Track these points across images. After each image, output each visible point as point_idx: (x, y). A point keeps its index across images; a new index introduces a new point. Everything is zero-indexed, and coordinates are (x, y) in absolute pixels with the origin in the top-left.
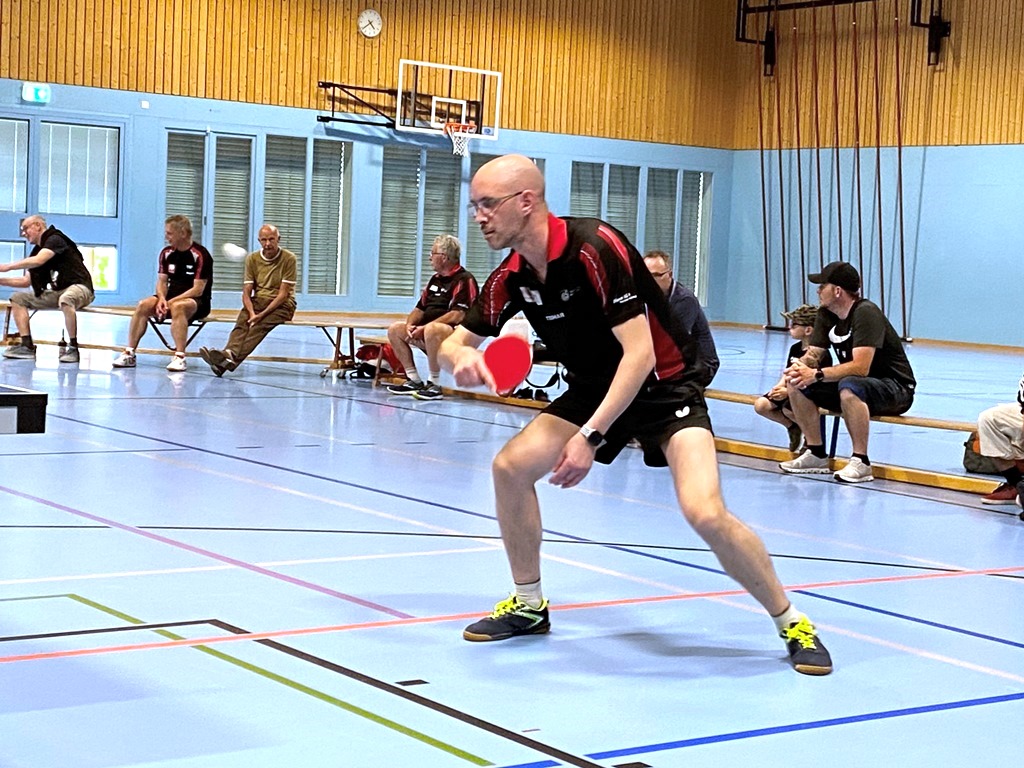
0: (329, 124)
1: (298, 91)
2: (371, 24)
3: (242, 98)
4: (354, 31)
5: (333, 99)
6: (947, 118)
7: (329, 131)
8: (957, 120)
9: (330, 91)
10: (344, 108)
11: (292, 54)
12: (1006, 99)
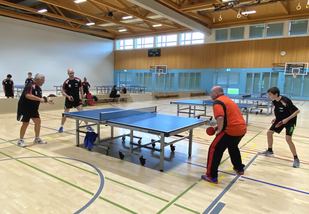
0: (274, 70)
1: (269, 65)
2: (283, 54)
3: (259, 67)
4: (280, 55)
5: (275, 66)
7: (274, 71)
9: (275, 65)
10: (277, 67)
11: (268, 60)
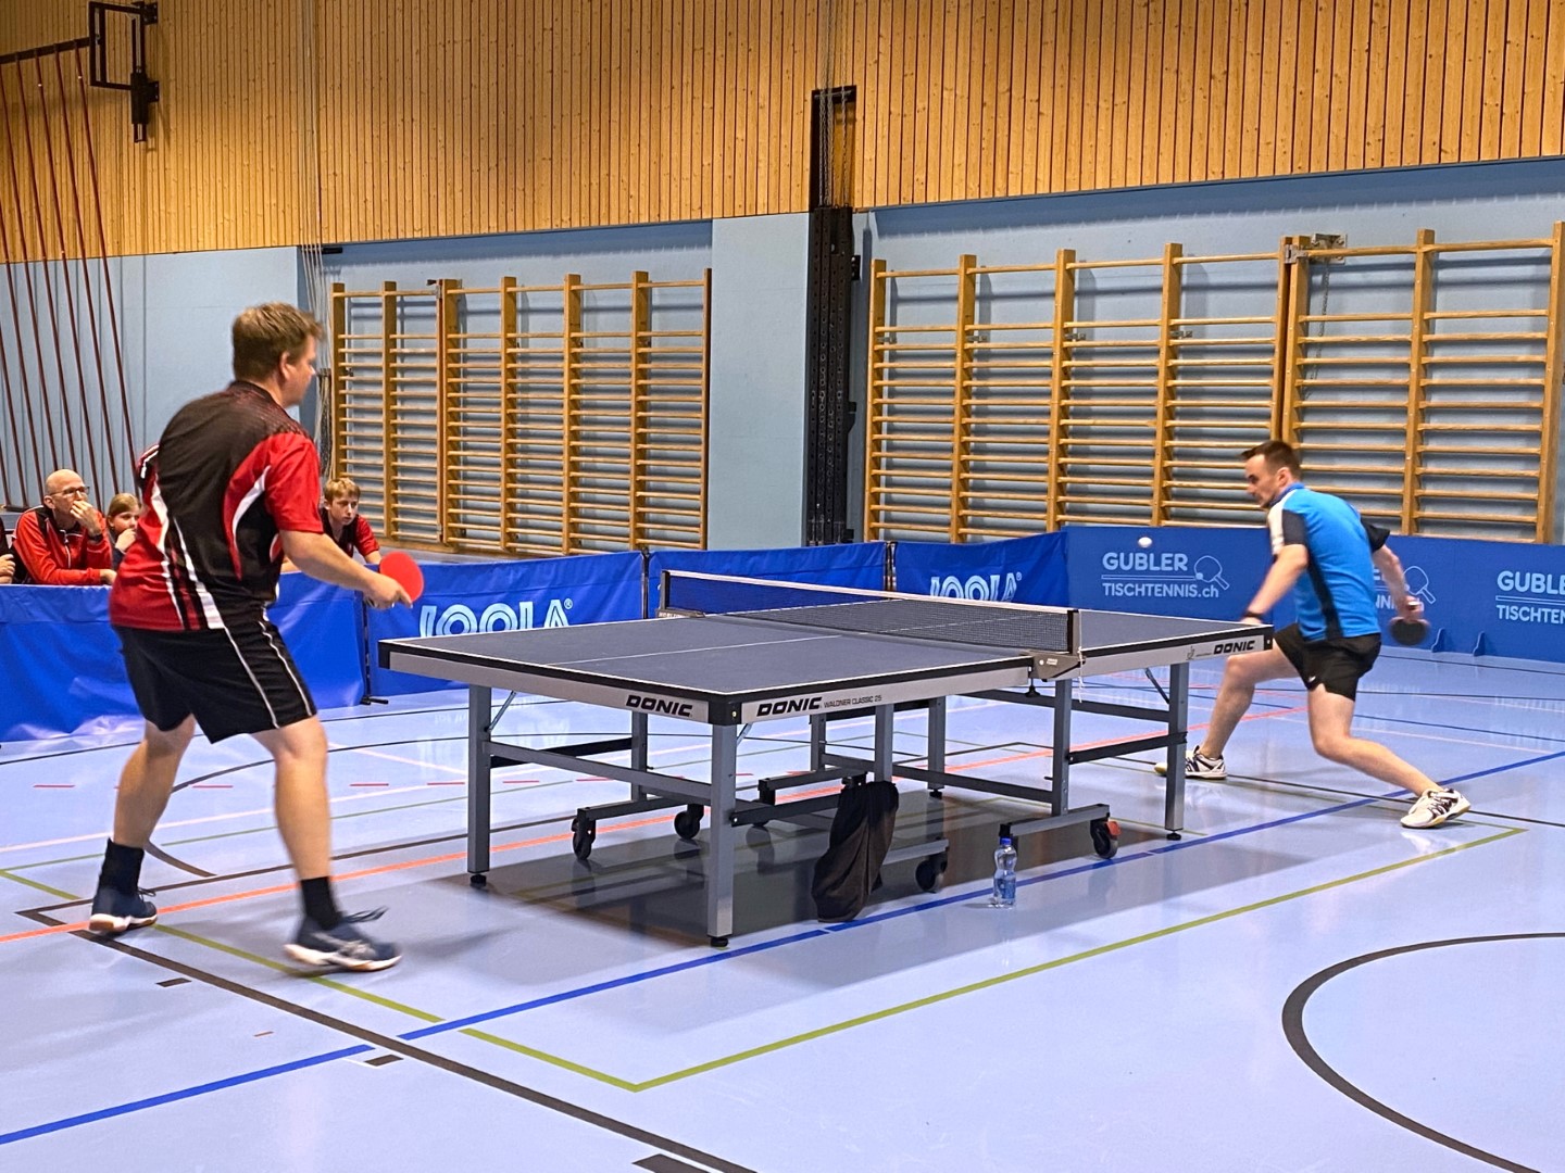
6: (163, 214)
8: (173, 216)
12: (219, 186)
